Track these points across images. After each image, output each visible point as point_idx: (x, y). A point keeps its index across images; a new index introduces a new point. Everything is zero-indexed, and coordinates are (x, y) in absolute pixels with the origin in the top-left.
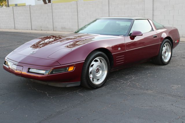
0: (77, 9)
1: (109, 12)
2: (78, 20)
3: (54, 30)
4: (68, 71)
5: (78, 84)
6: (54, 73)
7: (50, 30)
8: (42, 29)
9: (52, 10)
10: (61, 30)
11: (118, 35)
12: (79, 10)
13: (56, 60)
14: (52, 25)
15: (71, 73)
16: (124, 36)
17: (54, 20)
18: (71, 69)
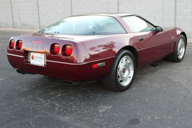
0: (38, 3)
1: (71, 6)
2: (39, 15)
3: (14, 27)
7: (10, 27)
8: (2, 25)
9: (11, 4)
10: (22, 27)
12: (39, 4)
14: (12, 21)
17: (14, 16)
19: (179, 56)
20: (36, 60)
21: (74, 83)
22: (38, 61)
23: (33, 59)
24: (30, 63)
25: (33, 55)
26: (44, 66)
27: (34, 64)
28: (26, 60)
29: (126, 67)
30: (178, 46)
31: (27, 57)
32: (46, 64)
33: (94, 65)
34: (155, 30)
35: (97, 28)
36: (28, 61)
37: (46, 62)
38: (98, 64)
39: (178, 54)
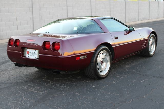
19: (150, 52)
20: (31, 55)
21: (61, 73)
22: (33, 55)
23: (28, 54)
24: (26, 57)
25: (28, 51)
26: (37, 59)
27: (29, 58)
28: (22, 55)
29: (104, 60)
30: (149, 44)
31: (23, 52)
32: (39, 58)
33: (77, 58)
34: (129, 30)
35: (80, 29)
36: (25, 55)
37: (39, 56)
38: (81, 57)
39: (149, 50)
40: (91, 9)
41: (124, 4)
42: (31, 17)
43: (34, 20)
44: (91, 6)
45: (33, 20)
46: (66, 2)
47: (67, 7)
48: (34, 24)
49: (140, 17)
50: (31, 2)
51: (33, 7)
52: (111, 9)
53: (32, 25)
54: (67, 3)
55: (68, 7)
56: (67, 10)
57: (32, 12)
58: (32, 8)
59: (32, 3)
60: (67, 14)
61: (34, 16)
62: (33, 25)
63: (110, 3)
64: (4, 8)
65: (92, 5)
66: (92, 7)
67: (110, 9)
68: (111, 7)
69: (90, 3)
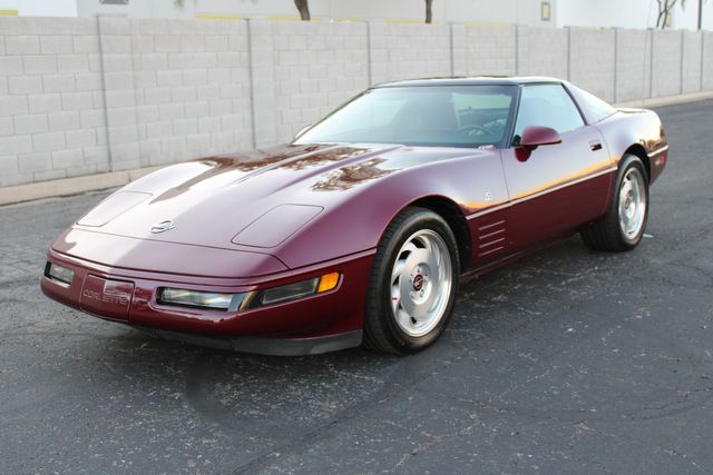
4: (316, 293)
5: (354, 339)
6: (264, 302)
11: (475, 146)
13: (271, 251)
15: (329, 298)
16: (497, 146)
18: (329, 284)
40: (452, 59)
41: (565, 39)
42: (247, 85)
43: (255, 96)
44: (451, 48)
45: (252, 98)
46: (365, 33)
47: (369, 48)
48: (256, 111)
49: (618, 90)
50: (245, 33)
51: (253, 49)
52: (520, 60)
53: (248, 115)
54: (368, 35)
55: (372, 51)
56: (369, 62)
57: (250, 68)
58: (249, 51)
59: (249, 36)
60: (370, 75)
61: (255, 81)
62: (253, 113)
63: (517, 36)
64: (155, 52)
65: (455, 44)
66: (455, 50)
67: (517, 57)
68: (519, 49)
69: (449, 34)
